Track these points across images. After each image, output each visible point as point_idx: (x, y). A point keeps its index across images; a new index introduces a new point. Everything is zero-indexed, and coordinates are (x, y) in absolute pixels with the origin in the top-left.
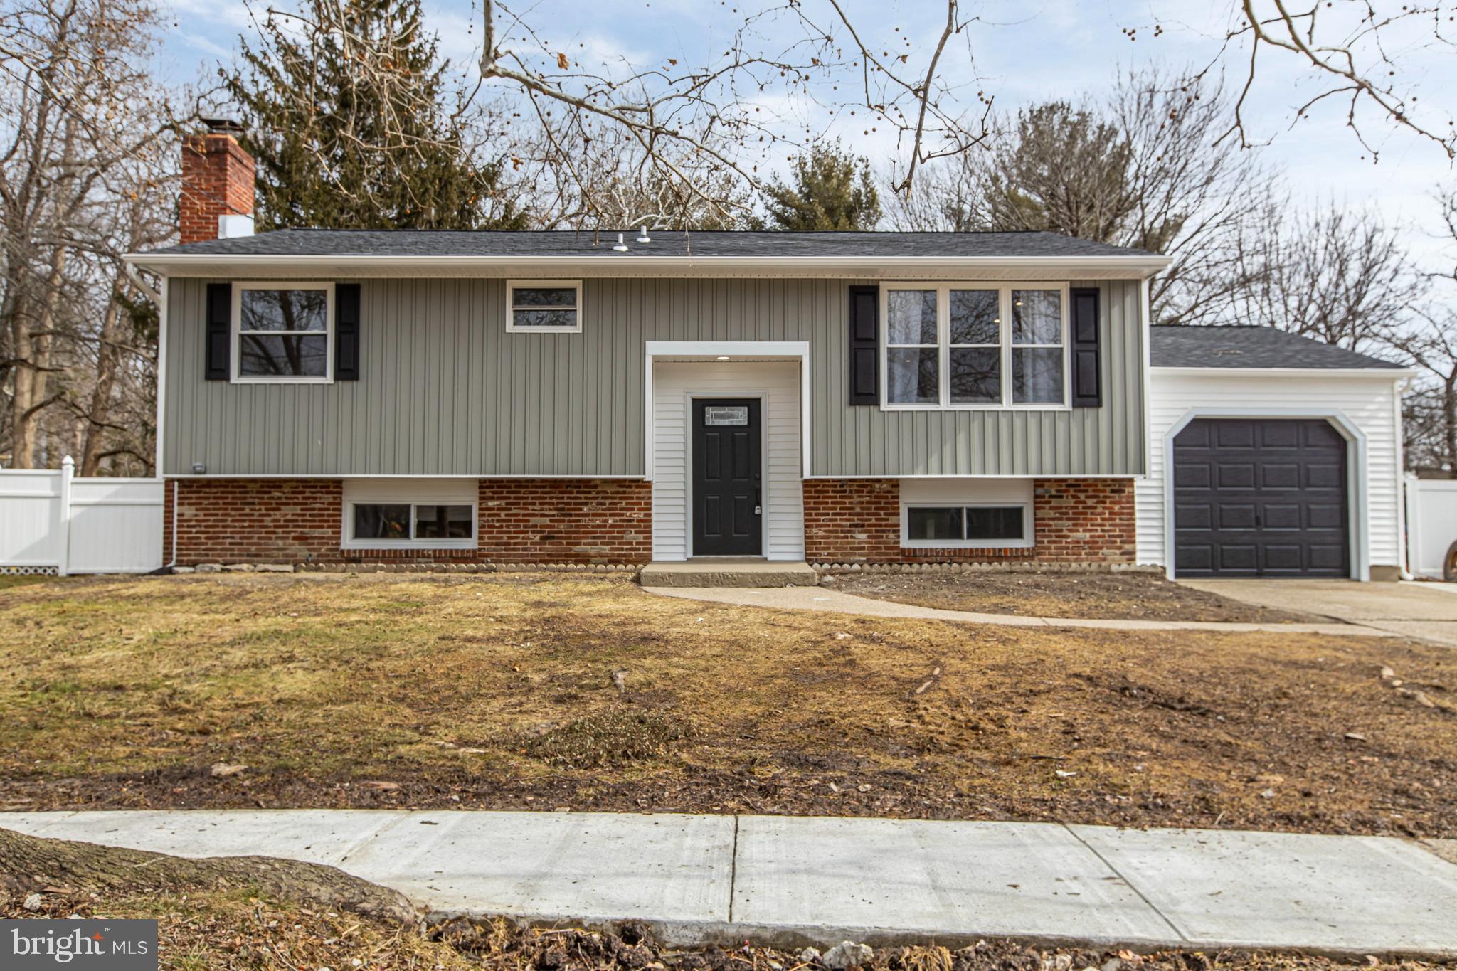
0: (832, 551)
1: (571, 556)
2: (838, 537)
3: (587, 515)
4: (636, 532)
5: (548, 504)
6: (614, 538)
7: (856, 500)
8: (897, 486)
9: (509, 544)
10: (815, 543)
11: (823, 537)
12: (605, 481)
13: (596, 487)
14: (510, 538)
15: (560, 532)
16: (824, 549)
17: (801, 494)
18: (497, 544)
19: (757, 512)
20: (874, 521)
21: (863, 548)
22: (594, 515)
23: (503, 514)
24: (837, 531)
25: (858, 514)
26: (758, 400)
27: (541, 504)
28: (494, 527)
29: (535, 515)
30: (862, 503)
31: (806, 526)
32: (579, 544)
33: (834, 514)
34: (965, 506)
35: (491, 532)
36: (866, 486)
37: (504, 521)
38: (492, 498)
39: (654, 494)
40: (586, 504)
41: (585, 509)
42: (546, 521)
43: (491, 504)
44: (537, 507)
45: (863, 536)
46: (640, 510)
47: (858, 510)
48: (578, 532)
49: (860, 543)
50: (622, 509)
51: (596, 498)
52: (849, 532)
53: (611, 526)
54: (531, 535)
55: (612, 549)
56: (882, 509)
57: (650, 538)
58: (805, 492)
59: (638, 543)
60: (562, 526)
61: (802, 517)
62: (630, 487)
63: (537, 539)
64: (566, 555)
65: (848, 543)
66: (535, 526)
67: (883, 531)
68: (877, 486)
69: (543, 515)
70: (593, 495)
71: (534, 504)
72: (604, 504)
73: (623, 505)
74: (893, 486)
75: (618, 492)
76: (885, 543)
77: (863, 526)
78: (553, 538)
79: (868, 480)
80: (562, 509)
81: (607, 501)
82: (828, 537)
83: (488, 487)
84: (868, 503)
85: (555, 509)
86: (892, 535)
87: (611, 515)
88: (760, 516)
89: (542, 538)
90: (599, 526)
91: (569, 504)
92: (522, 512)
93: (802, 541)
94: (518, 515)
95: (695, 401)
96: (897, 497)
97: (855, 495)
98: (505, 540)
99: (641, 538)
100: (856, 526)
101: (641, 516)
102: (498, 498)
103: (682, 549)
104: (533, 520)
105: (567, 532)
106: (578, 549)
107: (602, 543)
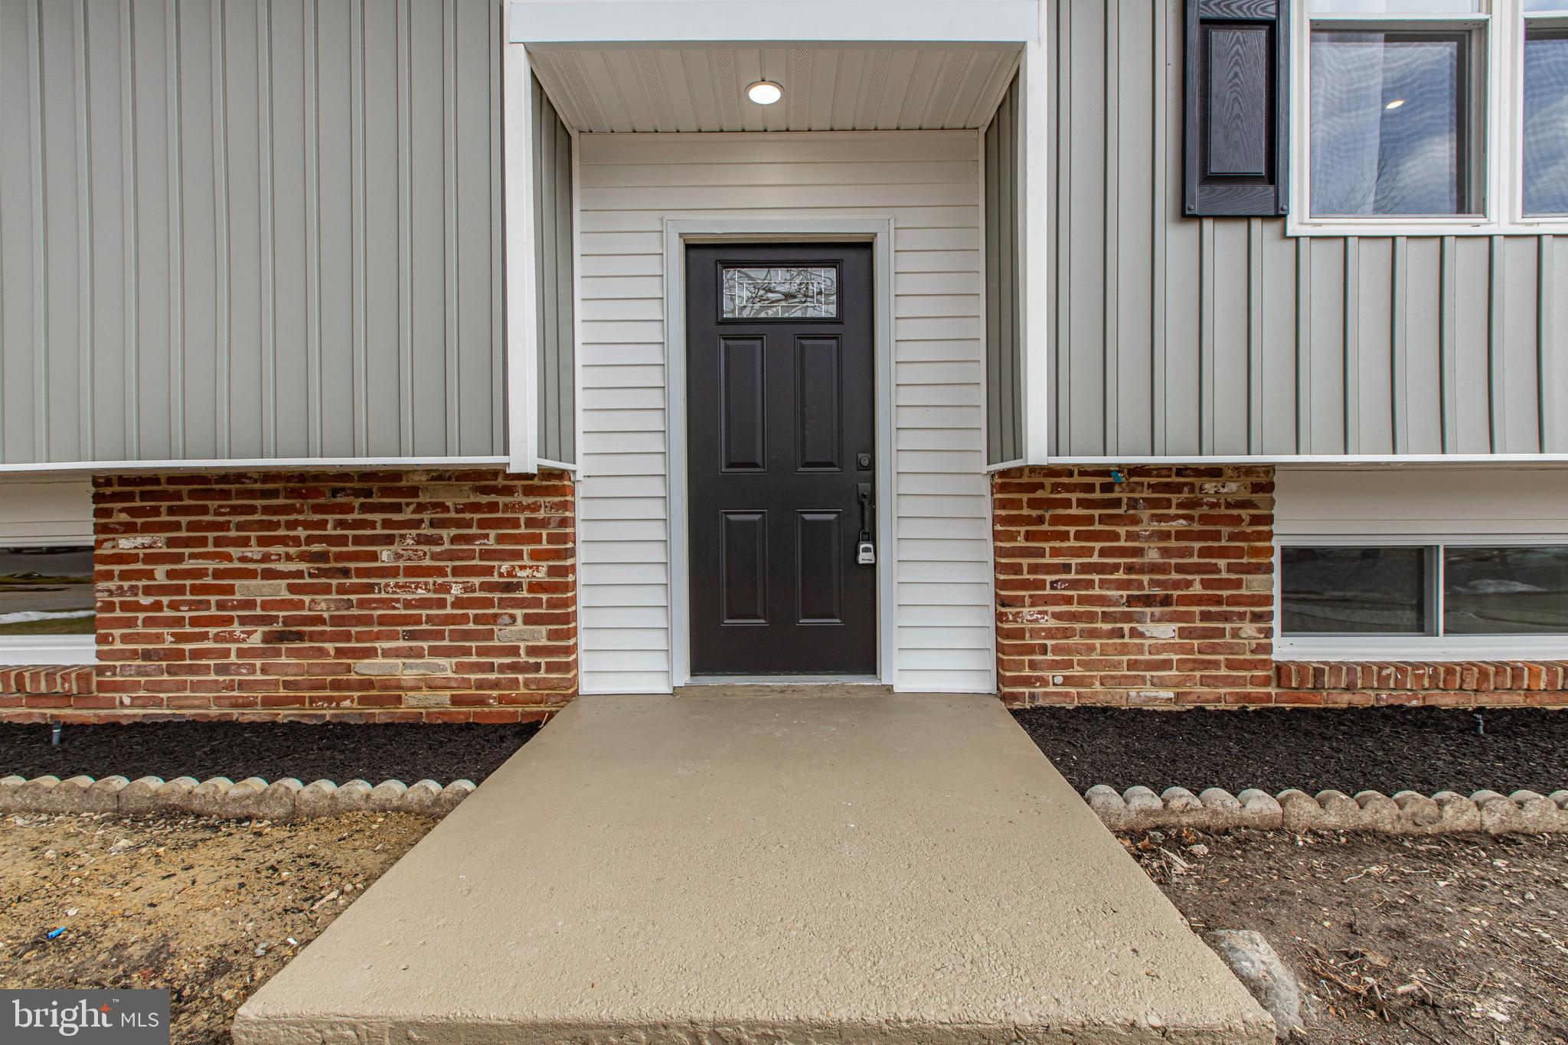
0: (1077, 671)
1: (347, 686)
2: (1093, 634)
3: (392, 572)
4: (529, 620)
5: (283, 541)
6: (467, 635)
7: (1147, 527)
8: (1269, 487)
9: (180, 654)
10: (1030, 650)
11: (1051, 633)
12: (439, 475)
13: (414, 491)
14: (180, 638)
15: (320, 620)
16: (1054, 665)
17: (986, 509)
18: (147, 655)
19: (864, 558)
20: (1197, 589)
21: (1166, 665)
22: (410, 572)
23: (160, 571)
24: (1091, 617)
25: (1154, 568)
26: (866, 246)
27: (263, 542)
28: (137, 607)
29: (250, 574)
30: (1165, 535)
31: (1002, 602)
32: (370, 653)
33: (1084, 568)
34: (1442, 543)
35: (130, 623)
36: (1177, 488)
37: (163, 590)
38: (129, 529)
39: (581, 511)
40: (389, 540)
41: (386, 555)
42: (279, 590)
43: (126, 544)
44: (254, 551)
45: (1166, 632)
46: (536, 555)
47: (1153, 556)
48: (367, 620)
49: (1155, 649)
50: (486, 555)
51: (416, 524)
52: (1128, 617)
53: (458, 603)
54: (237, 628)
55: (460, 668)
56: (1223, 552)
57: (572, 633)
58: (1000, 504)
59: (532, 651)
60: (323, 605)
61: (988, 575)
62: (508, 491)
63: (256, 640)
64: (336, 685)
65: (1124, 649)
66: (250, 604)
67: (1226, 617)
68: (1210, 486)
69: (269, 574)
70: (407, 515)
71: (245, 542)
72: (437, 541)
73: (491, 544)
74: (1257, 488)
75: (475, 507)
76: (1230, 649)
77: (1166, 601)
78: (300, 636)
79: (1182, 470)
80: (323, 557)
81: (446, 534)
82: (1066, 633)
83: (116, 497)
84: (1181, 535)
85: (303, 557)
86: (1249, 629)
87: (456, 572)
88: (873, 567)
89: (268, 638)
90: (424, 603)
91: (342, 541)
92: (211, 565)
93: (989, 640)
94: (200, 573)
95: (692, 248)
96: (1269, 520)
97: (1145, 514)
98: (168, 643)
99: (540, 636)
100: (1148, 601)
101: (541, 575)
102: (147, 528)
103: (659, 662)
104: (243, 589)
105: (336, 621)
106: (366, 668)
107: (435, 652)
